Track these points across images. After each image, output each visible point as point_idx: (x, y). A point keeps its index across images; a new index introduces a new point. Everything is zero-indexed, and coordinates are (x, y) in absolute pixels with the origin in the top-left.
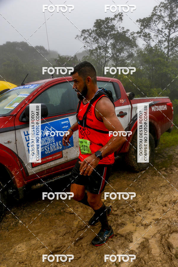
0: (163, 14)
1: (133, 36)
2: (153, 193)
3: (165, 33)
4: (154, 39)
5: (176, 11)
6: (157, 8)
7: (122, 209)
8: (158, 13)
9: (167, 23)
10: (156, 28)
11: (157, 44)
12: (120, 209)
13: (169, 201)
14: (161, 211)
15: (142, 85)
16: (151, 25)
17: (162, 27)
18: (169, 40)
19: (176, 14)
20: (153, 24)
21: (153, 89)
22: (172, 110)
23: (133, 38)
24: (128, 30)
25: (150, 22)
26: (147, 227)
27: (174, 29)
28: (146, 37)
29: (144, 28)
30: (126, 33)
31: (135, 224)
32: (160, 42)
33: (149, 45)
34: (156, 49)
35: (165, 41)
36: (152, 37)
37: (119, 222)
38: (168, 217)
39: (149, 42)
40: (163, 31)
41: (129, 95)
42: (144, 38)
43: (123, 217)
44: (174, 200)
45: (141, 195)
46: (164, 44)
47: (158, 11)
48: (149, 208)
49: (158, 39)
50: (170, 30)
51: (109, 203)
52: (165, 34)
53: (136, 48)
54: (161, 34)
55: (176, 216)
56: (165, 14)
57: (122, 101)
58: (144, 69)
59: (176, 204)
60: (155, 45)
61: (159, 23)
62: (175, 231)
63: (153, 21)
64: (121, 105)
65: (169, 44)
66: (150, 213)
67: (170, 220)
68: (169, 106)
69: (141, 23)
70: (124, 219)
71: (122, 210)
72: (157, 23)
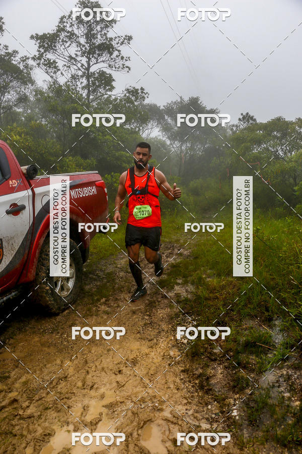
0: (76, 31)
1: (26, 64)
2: (93, 352)
3: (82, 62)
4: (64, 73)
5: (97, 30)
6: (65, 20)
7: (40, 399)
8: (67, 28)
9: (84, 46)
10: (66, 54)
11: (68, 81)
12: (34, 401)
13: (124, 362)
14: (115, 384)
15: (46, 151)
16: (57, 47)
17: (76, 53)
18: (88, 75)
19: (97, 34)
20: (61, 45)
21: (67, 158)
22: (106, 194)
23: (26, 67)
24: (16, 52)
25: (55, 43)
26: (95, 427)
27: (95, 58)
28: (50, 67)
29: (45, 51)
30: (12, 58)
31: (71, 427)
32: (74, 77)
33: (55, 82)
34: (69, 90)
35: (82, 76)
36: (61, 67)
37: (38, 434)
38: (129, 394)
39: (54, 75)
40: (79, 59)
41: (27, 170)
42: (46, 69)
43: (43, 419)
44: (133, 357)
45: (71, 361)
46: (81, 81)
47: (68, 25)
48: (91, 384)
49: (70, 72)
50: (89, 59)
51: (10, 392)
52: (82, 65)
53: (32, 85)
54: (75, 65)
55: (141, 389)
56: (80, 31)
57: (13, 183)
58: (49, 123)
59: (137, 365)
60: (66, 83)
61: (70, 44)
62: (148, 421)
63: (60, 41)
64: (12, 190)
65: (88, 81)
66: (95, 395)
67: (134, 399)
68: (100, 187)
69: (39, 41)
70: (47, 421)
71: (39, 402)
72: (67, 45)
